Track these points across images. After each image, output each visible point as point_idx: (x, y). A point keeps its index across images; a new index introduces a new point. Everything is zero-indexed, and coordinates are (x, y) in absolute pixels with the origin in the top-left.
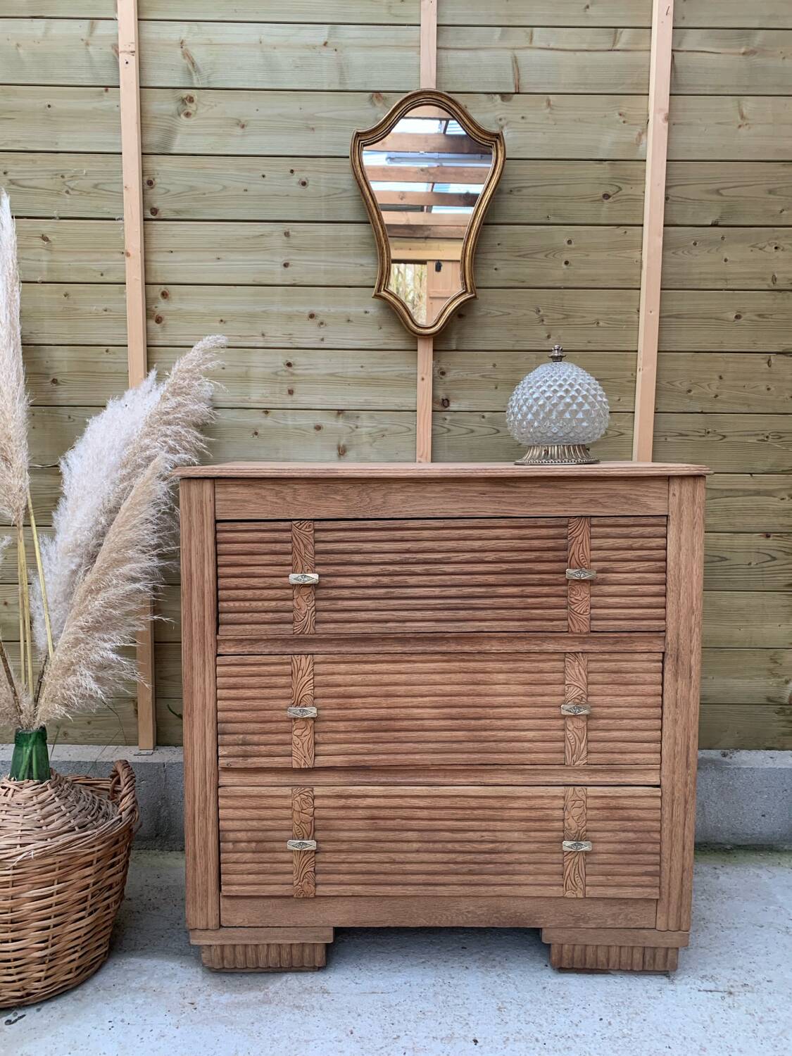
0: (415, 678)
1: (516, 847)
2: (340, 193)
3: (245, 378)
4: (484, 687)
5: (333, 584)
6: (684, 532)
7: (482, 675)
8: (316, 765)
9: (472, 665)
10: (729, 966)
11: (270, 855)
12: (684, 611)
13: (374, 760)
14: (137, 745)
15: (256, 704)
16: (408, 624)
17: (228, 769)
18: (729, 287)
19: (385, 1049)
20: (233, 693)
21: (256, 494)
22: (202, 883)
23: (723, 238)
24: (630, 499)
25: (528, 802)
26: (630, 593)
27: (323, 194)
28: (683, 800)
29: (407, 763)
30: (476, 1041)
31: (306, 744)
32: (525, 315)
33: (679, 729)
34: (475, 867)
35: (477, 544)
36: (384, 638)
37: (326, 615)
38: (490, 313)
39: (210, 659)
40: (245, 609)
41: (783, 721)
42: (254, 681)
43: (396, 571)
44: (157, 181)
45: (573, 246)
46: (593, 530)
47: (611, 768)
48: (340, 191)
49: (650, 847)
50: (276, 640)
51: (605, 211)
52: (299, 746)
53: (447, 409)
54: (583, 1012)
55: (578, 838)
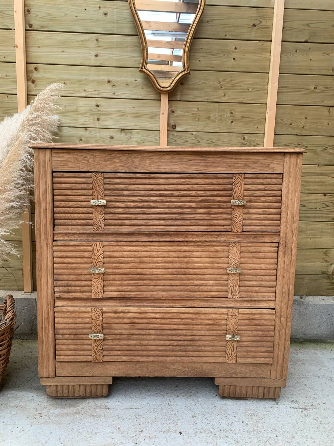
0: (154, 254)
1: (203, 338)
2: (123, 20)
3: (76, 112)
4: (189, 259)
5: (113, 206)
6: (291, 181)
7: (188, 253)
8: (104, 297)
9: (183, 248)
10: (304, 396)
11: (81, 341)
12: (289, 222)
13: (133, 295)
14: (23, 290)
15: (73, 266)
16: (151, 227)
17: (59, 298)
18: (311, 73)
19: (135, 437)
20: (62, 260)
21: (73, 158)
22: (46, 355)
23: (310, 48)
24: (265, 164)
25: (209, 316)
26: (263, 213)
27: (115, 20)
28: (286, 316)
29: (150, 296)
30: (181, 433)
31: (99, 287)
32: (213, 84)
33: (285, 281)
34: (183, 347)
35: (187, 187)
36: (139, 234)
37: (110, 222)
38: (196, 83)
39: (50, 243)
40: (68, 218)
41: (329, 283)
42: (73, 254)
43: (146, 200)
44: (32, 10)
45: (237, 50)
46: (245, 180)
47: (251, 299)
48: (123, 18)
49: (269, 339)
50: (84, 234)
51: (254, 33)
52: (95, 287)
53: (175, 130)
54: (234, 418)
55: (234, 334)
